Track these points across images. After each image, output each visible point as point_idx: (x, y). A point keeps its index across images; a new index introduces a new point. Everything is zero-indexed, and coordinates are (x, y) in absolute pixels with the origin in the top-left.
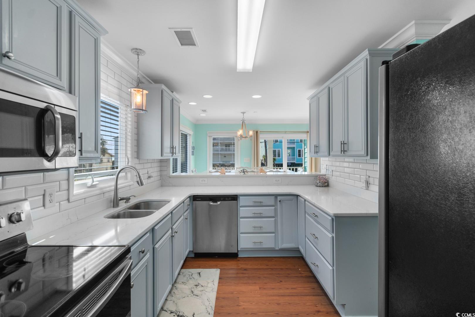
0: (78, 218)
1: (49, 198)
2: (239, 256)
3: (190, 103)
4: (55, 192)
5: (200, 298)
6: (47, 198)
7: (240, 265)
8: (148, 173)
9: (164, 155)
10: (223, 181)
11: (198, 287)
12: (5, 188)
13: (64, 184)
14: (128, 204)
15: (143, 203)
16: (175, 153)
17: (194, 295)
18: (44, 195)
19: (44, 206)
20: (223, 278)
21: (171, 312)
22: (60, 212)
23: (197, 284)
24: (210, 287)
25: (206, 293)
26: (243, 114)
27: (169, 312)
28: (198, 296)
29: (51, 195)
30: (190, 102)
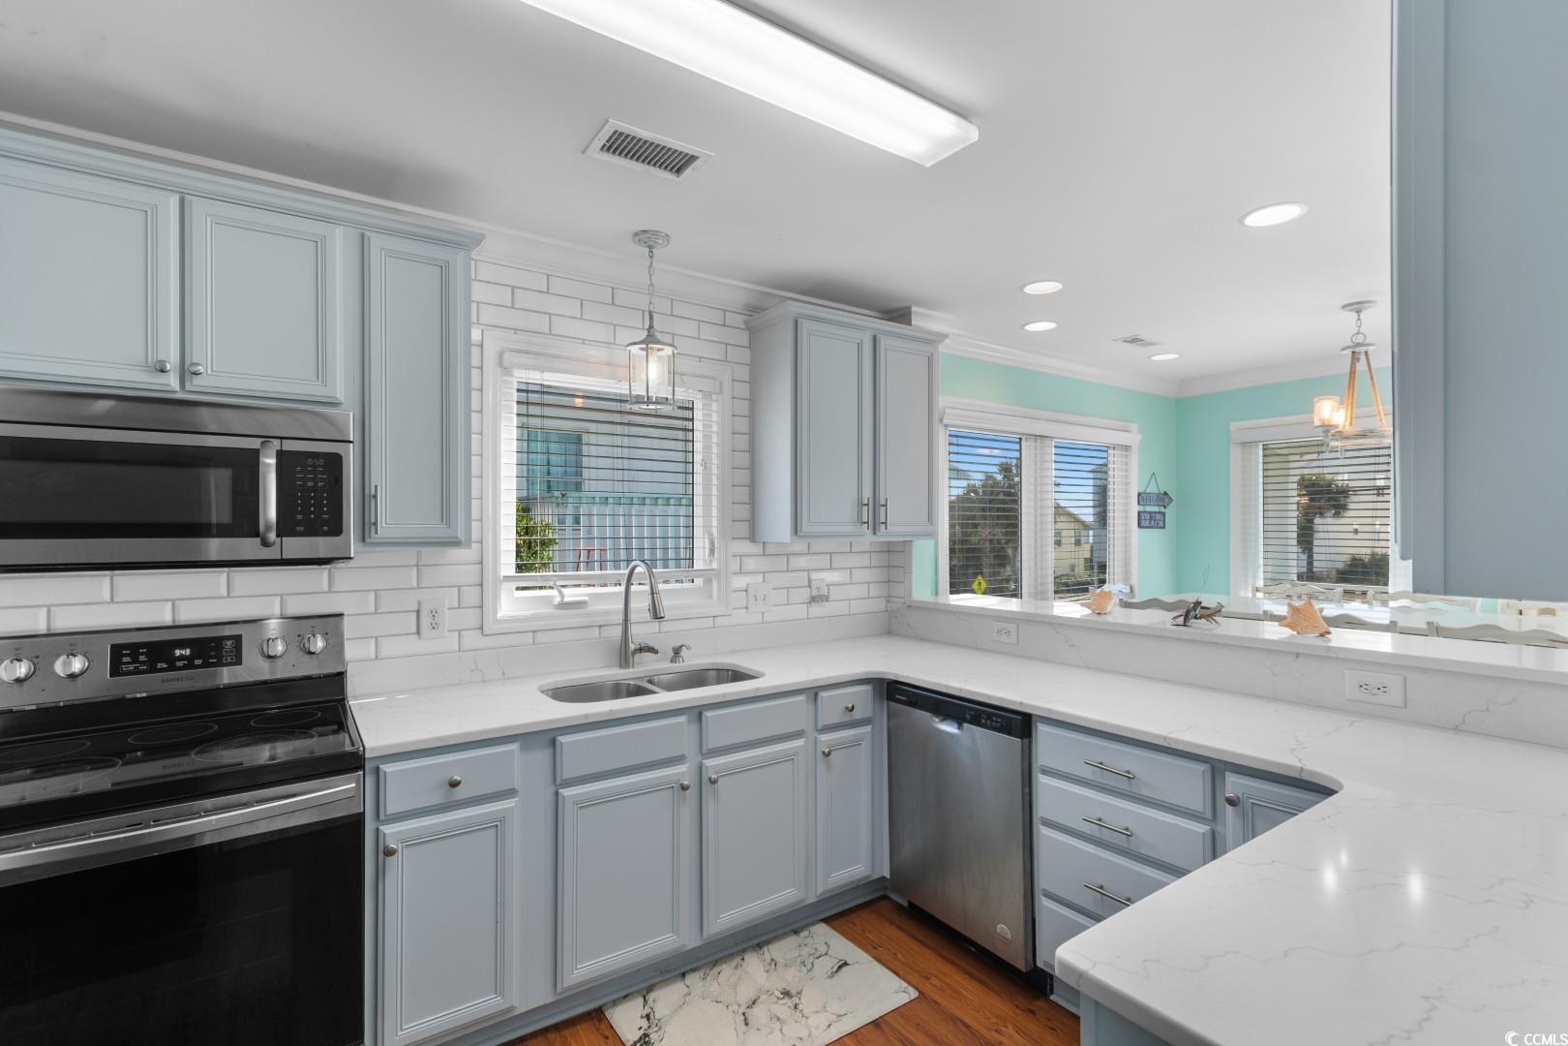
0: (506, 672)
1: (431, 620)
2: (1053, 997)
3: (1028, 328)
4: (446, 607)
5: (741, 1035)
6: (426, 620)
7: (1011, 1030)
8: (810, 586)
9: (804, 530)
10: (1073, 646)
11: (786, 1000)
12: (333, 590)
13: (471, 596)
14: (674, 665)
15: (714, 672)
16: (885, 523)
17: (744, 1014)
18: (418, 612)
19: (418, 632)
20: (886, 1029)
21: (648, 1017)
22: (459, 651)
23: (793, 992)
24: (808, 1027)
25: (777, 1033)
26: (1358, 312)
27: (647, 1010)
28: (747, 1024)
29: (433, 614)
30: (1027, 324)
